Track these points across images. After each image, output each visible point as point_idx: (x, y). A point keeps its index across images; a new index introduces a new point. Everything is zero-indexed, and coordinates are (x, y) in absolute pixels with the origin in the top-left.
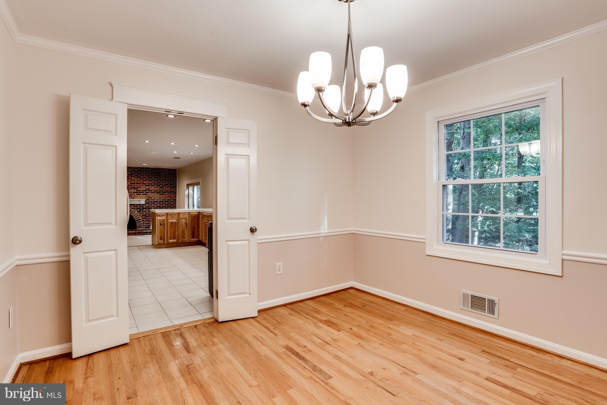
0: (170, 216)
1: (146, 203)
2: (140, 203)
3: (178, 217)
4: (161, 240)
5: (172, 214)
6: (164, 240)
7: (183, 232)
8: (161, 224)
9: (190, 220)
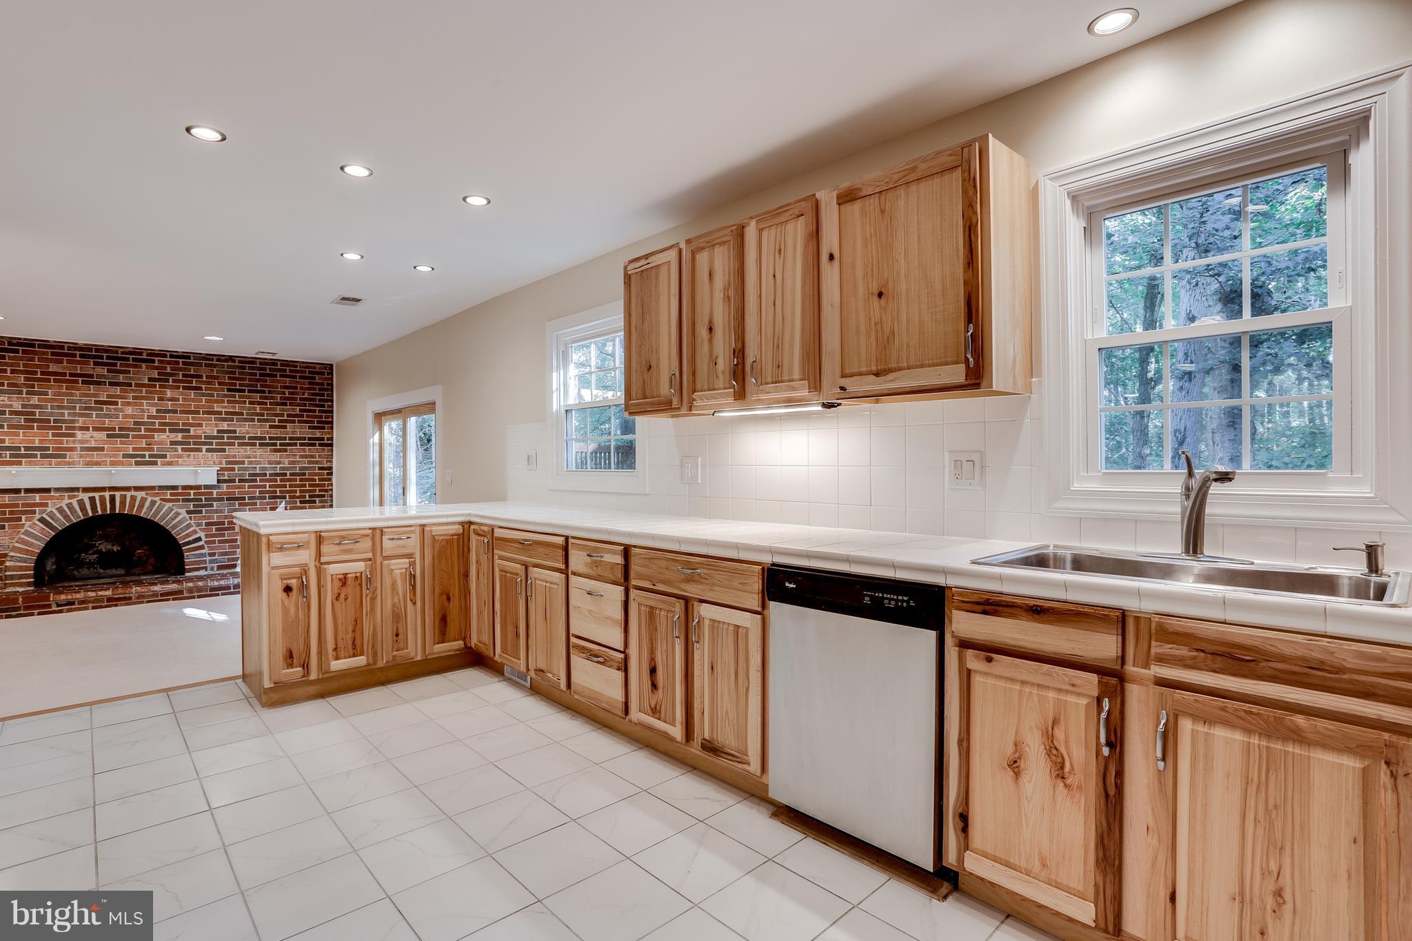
0: (337, 548)
1: (219, 481)
2: (197, 480)
3: (373, 550)
4: (291, 666)
5: (343, 538)
6: (306, 666)
7: (398, 616)
8: (288, 589)
9: (428, 560)
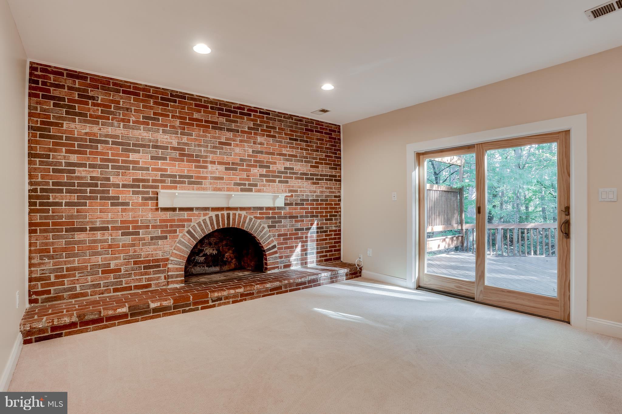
1: (286, 204)
2: (274, 203)
